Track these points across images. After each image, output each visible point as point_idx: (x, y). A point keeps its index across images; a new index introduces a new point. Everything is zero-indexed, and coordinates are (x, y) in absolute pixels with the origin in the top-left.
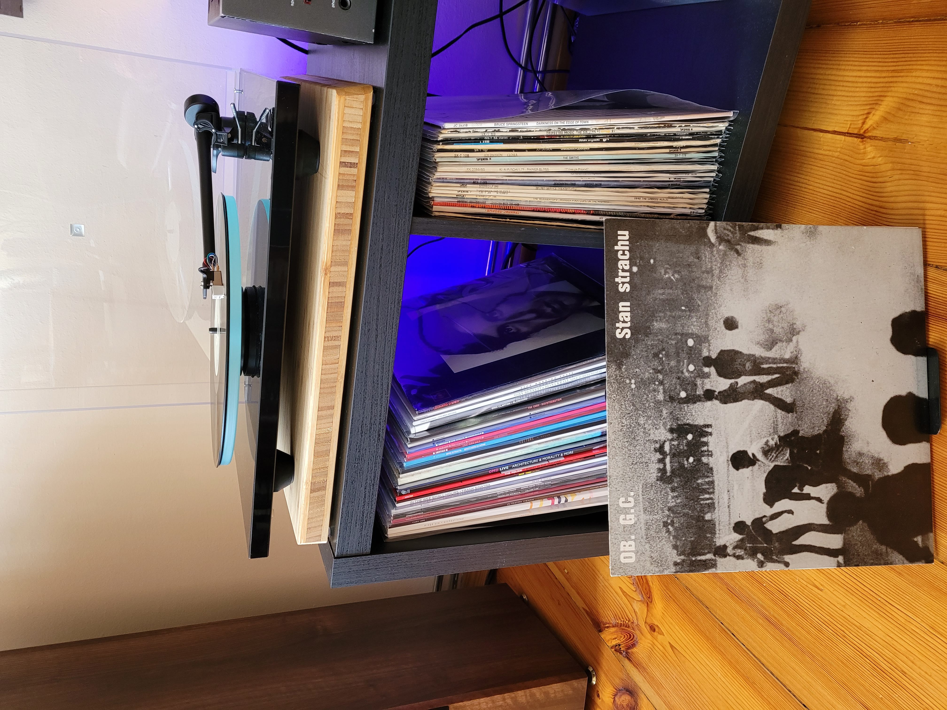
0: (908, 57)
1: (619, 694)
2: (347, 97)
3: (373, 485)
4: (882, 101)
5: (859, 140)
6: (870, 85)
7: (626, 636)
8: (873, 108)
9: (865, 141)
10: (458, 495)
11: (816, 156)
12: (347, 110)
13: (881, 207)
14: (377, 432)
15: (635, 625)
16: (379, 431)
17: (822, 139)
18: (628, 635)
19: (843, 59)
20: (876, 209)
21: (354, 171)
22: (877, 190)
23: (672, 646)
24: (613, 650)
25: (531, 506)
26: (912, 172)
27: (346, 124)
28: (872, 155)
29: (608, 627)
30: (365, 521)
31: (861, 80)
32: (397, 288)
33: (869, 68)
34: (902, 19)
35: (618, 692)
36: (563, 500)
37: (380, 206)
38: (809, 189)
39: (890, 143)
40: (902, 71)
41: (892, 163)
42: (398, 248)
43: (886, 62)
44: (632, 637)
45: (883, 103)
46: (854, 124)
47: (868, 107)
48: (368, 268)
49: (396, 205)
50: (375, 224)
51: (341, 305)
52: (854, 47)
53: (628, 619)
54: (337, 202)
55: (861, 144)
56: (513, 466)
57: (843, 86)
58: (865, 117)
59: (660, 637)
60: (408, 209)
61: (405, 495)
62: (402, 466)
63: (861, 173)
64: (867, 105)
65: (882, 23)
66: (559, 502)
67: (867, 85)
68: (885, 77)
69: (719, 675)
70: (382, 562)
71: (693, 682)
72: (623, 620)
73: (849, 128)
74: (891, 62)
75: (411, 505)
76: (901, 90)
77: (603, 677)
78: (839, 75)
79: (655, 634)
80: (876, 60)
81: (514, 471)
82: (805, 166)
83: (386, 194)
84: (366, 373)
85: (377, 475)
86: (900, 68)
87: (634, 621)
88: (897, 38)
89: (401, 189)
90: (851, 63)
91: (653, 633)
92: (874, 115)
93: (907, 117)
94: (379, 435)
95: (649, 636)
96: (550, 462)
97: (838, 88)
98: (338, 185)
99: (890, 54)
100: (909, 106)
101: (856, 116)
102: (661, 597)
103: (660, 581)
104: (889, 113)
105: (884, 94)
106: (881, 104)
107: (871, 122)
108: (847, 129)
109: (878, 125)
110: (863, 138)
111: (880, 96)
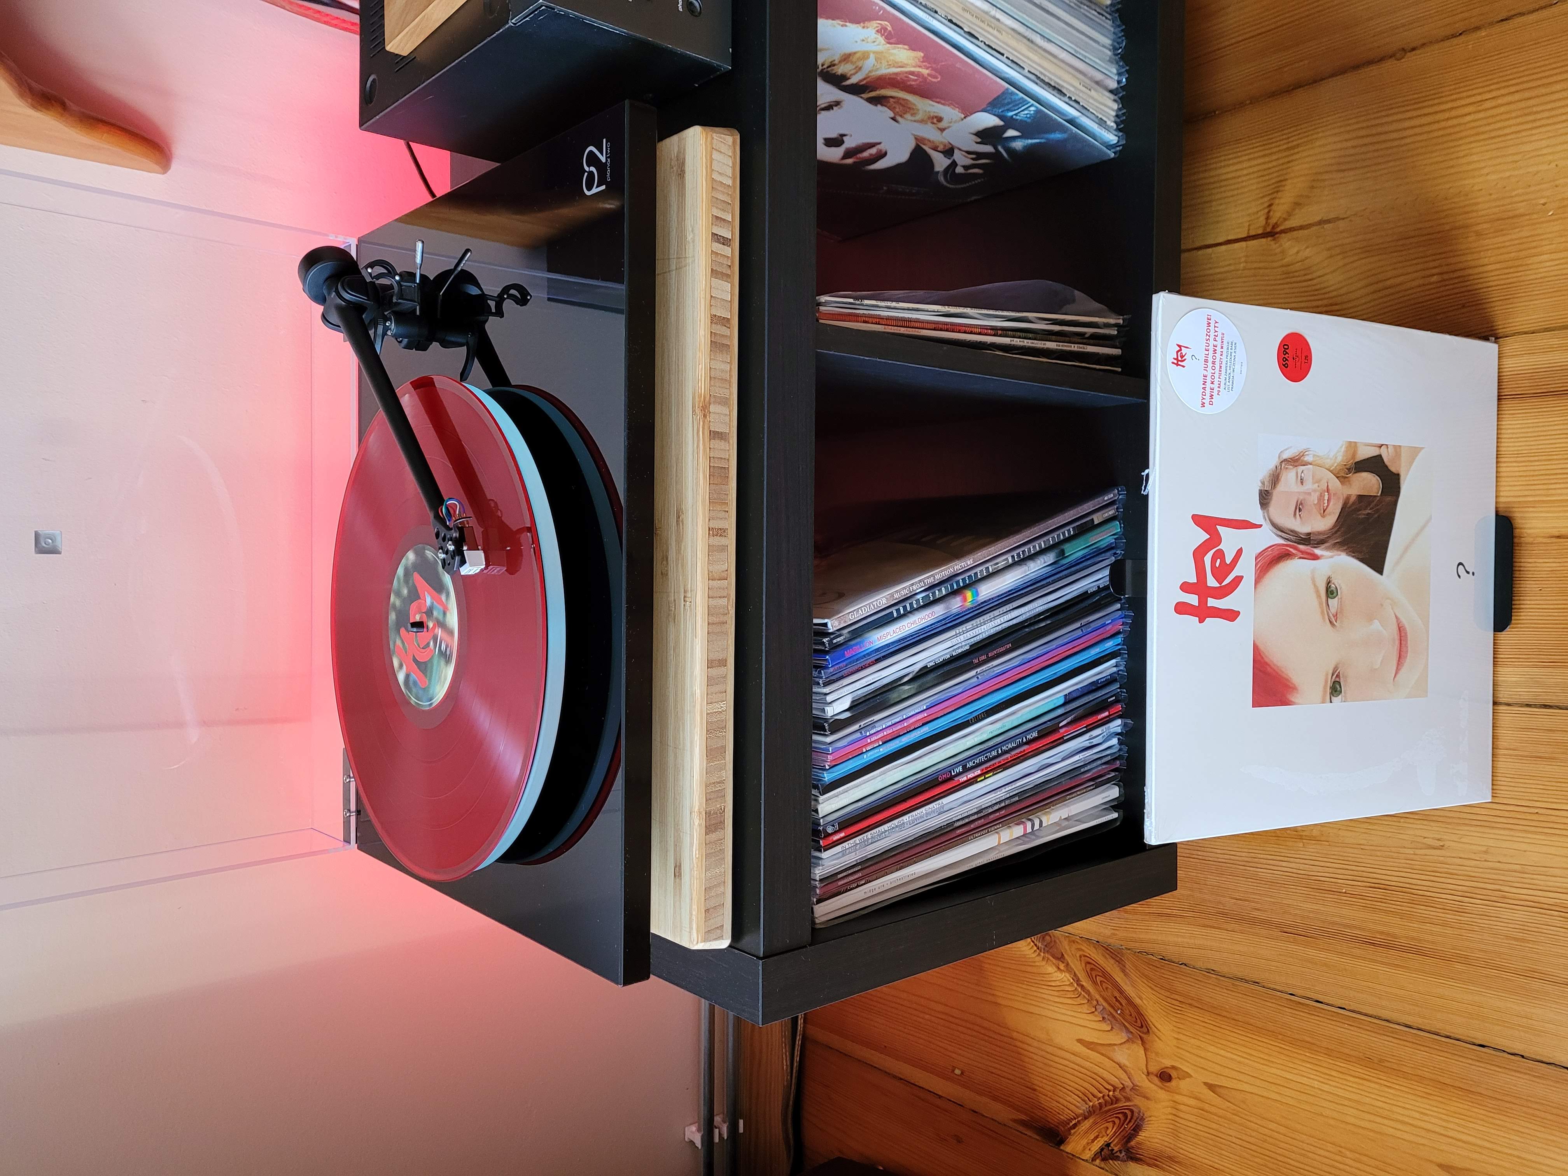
4: (1284, 186)
5: (1269, 239)
6: (1260, 174)
7: (1117, 1121)
8: (1274, 198)
9: (1279, 238)
11: (1213, 277)
12: (715, 155)
15: (1128, 1090)
17: (1213, 256)
18: (1120, 1116)
19: (1210, 157)
21: (726, 250)
23: (1211, 1087)
24: (1098, 1161)
25: (1000, 837)
26: (1359, 251)
28: (1295, 250)
29: (1075, 1126)
31: (1245, 172)
34: (1275, 92)
36: (1037, 824)
39: (1314, 228)
40: (1298, 146)
41: (1329, 249)
44: (1129, 1117)
45: (1286, 188)
46: (1252, 224)
47: (1266, 199)
51: (724, 474)
53: (1111, 1088)
54: (711, 296)
55: (1272, 243)
56: (969, 765)
58: (1266, 211)
59: (1184, 1085)
61: (831, 834)
63: (1287, 276)
64: (1263, 197)
65: (1251, 103)
66: (1032, 829)
67: (1256, 175)
68: (1276, 160)
69: (1316, 1084)
71: (1273, 1126)
72: (1101, 1096)
73: (1249, 230)
74: (1280, 141)
75: (843, 853)
76: (1307, 166)
78: (1210, 177)
79: (1173, 1083)
80: (1258, 144)
81: (971, 775)
87: (1126, 1084)
88: (1275, 114)
90: (1223, 158)
91: (1168, 1084)
92: (1279, 204)
93: (1326, 193)
95: (1162, 1095)
97: (1213, 191)
98: (712, 270)
100: (1324, 180)
101: (1254, 214)
102: (1164, 1013)
103: (1153, 987)
104: (1301, 196)
105: (1282, 178)
106: (1282, 191)
107: (1278, 214)
108: (1246, 232)
109: (1290, 214)
110: (1274, 235)
111: (1279, 182)
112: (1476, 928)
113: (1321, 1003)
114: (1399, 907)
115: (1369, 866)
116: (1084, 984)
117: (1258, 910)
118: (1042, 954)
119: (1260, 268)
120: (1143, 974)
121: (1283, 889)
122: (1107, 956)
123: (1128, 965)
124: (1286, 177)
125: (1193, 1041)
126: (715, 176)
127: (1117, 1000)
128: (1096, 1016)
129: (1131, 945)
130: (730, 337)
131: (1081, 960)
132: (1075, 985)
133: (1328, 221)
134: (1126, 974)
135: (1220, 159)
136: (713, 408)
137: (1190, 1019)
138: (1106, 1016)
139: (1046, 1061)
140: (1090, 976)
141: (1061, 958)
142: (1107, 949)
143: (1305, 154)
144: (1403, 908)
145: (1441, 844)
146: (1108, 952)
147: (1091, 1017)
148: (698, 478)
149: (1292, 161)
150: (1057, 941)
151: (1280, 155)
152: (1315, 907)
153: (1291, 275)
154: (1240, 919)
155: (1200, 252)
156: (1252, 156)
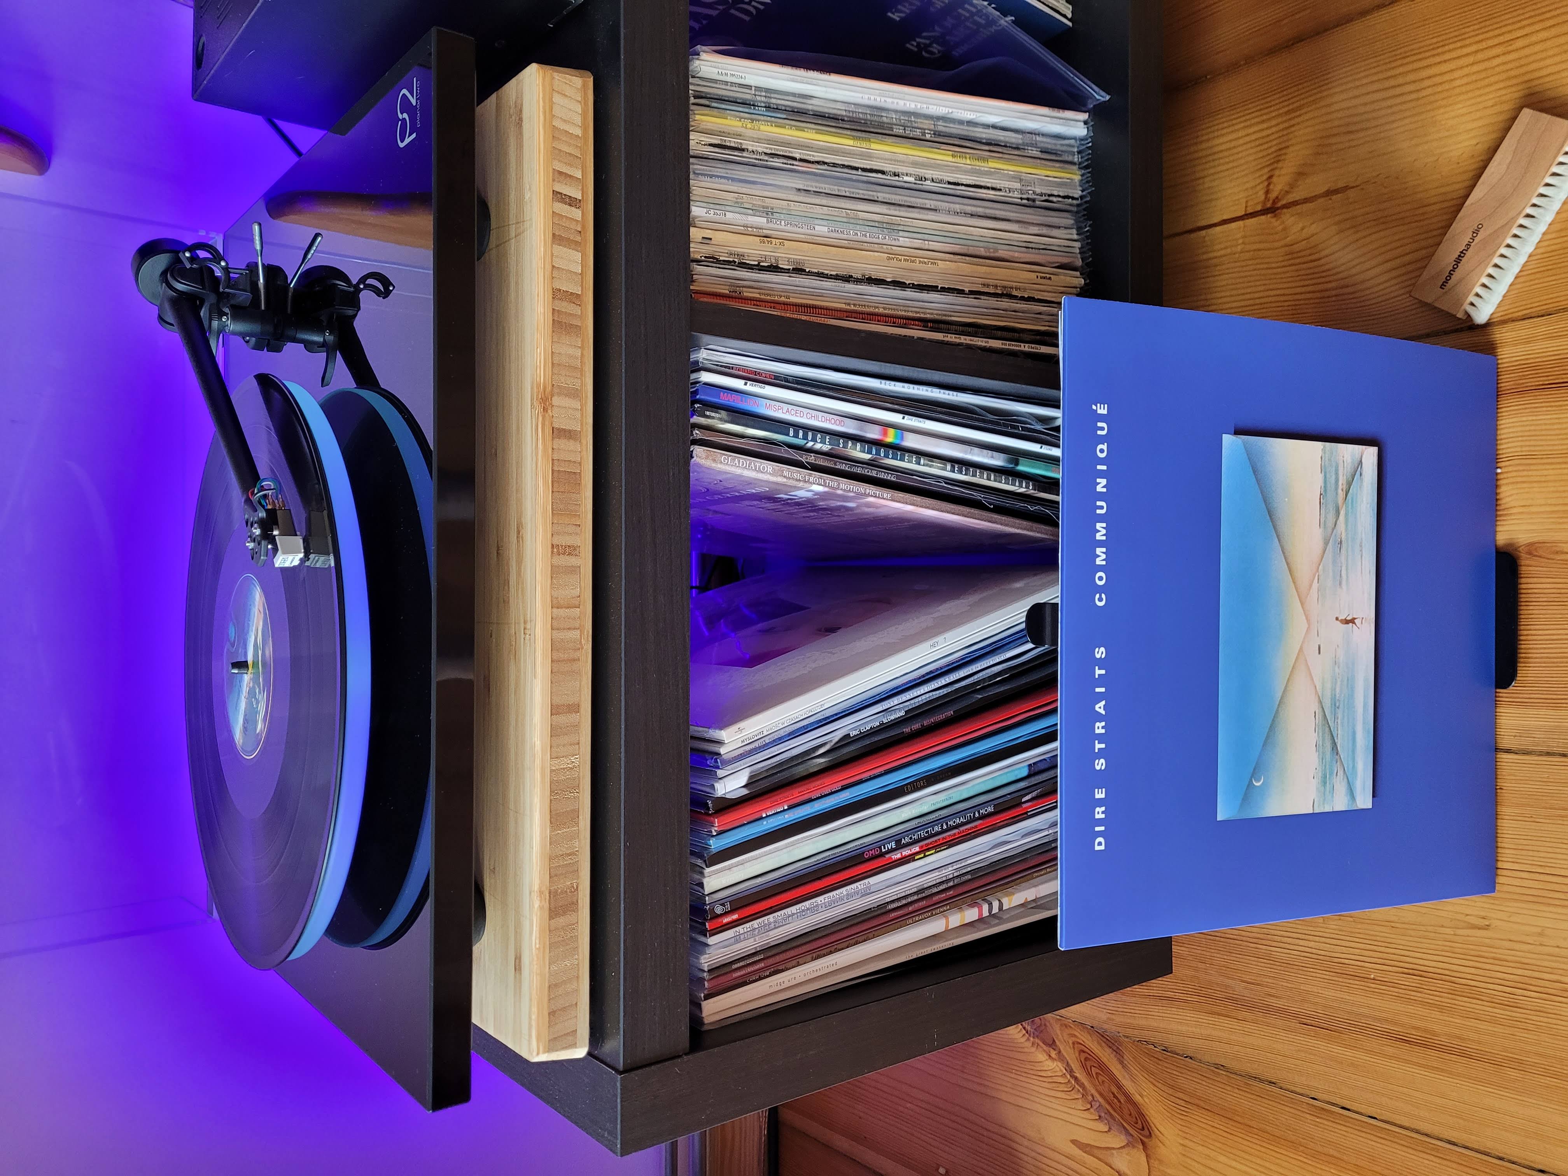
0: (1303, 88)
4: (1285, 154)
5: (1269, 215)
6: (1257, 143)
8: (1276, 168)
9: (1281, 214)
11: (1207, 263)
13: (1342, 287)
17: (1207, 239)
20: (1333, 293)
21: (575, 213)
22: (1327, 267)
26: (1374, 223)
27: (556, 126)
28: (1298, 227)
31: (1241, 141)
34: (1277, 47)
36: (995, 905)
39: (1321, 200)
40: (1299, 108)
41: (1338, 223)
42: (674, 355)
45: (1288, 156)
46: (1252, 199)
47: (1266, 170)
54: (553, 266)
55: (1274, 220)
57: (1213, 160)
58: (1266, 183)
61: (721, 915)
62: (707, 848)
63: (1290, 257)
64: (1263, 167)
65: (1245, 64)
66: (990, 912)
67: (1253, 144)
68: (1277, 125)
73: (1246, 207)
74: (1280, 103)
75: (736, 939)
76: (1308, 130)
80: (1254, 109)
86: (1295, 105)
90: (1215, 128)
92: (1279, 176)
93: (1334, 159)
97: (1207, 166)
98: (554, 234)
100: (1330, 144)
101: (1252, 188)
102: (1168, 1114)
103: (1154, 1082)
104: (1304, 165)
105: (1283, 145)
106: (1284, 160)
107: (1279, 185)
108: (1244, 209)
109: (1292, 186)
110: (1275, 211)
111: (1280, 150)
112: (1531, 1027)
113: (1349, 1110)
114: (1437, 998)
115: (1401, 947)
116: (1078, 1075)
117: (1274, 996)
118: (1032, 1039)
119: (1259, 250)
120: (1143, 1067)
121: (1301, 972)
122: (1103, 1044)
123: (1127, 1056)
124: (1287, 144)
125: (1200, 1148)
126: (557, 123)
127: (1115, 1096)
128: (1091, 1114)
129: (1130, 1032)
130: (581, 317)
131: (1074, 1048)
132: (1069, 1076)
133: (1336, 191)
134: (1124, 1066)
135: (1212, 129)
136: (556, 401)
137: (1196, 1122)
138: (1103, 1115)
139: (1037, 1163)
140: (1084, 1067)
141: (1052, 1044)
142: (1103, 1036)
143: (1306, 117)
144: (1443, 1000)
145: (1487, 923)
146: (1105, 1040)
147: (1086, 1115)
148: (536, 486)
149: (1293, 125)
150: (1048, 1024)
151: (1280, 120)
152: (1339, 995)
153: (1295, 255)
154: (1250, 1006)
155: (1193, 235)
156: (1248, 123)
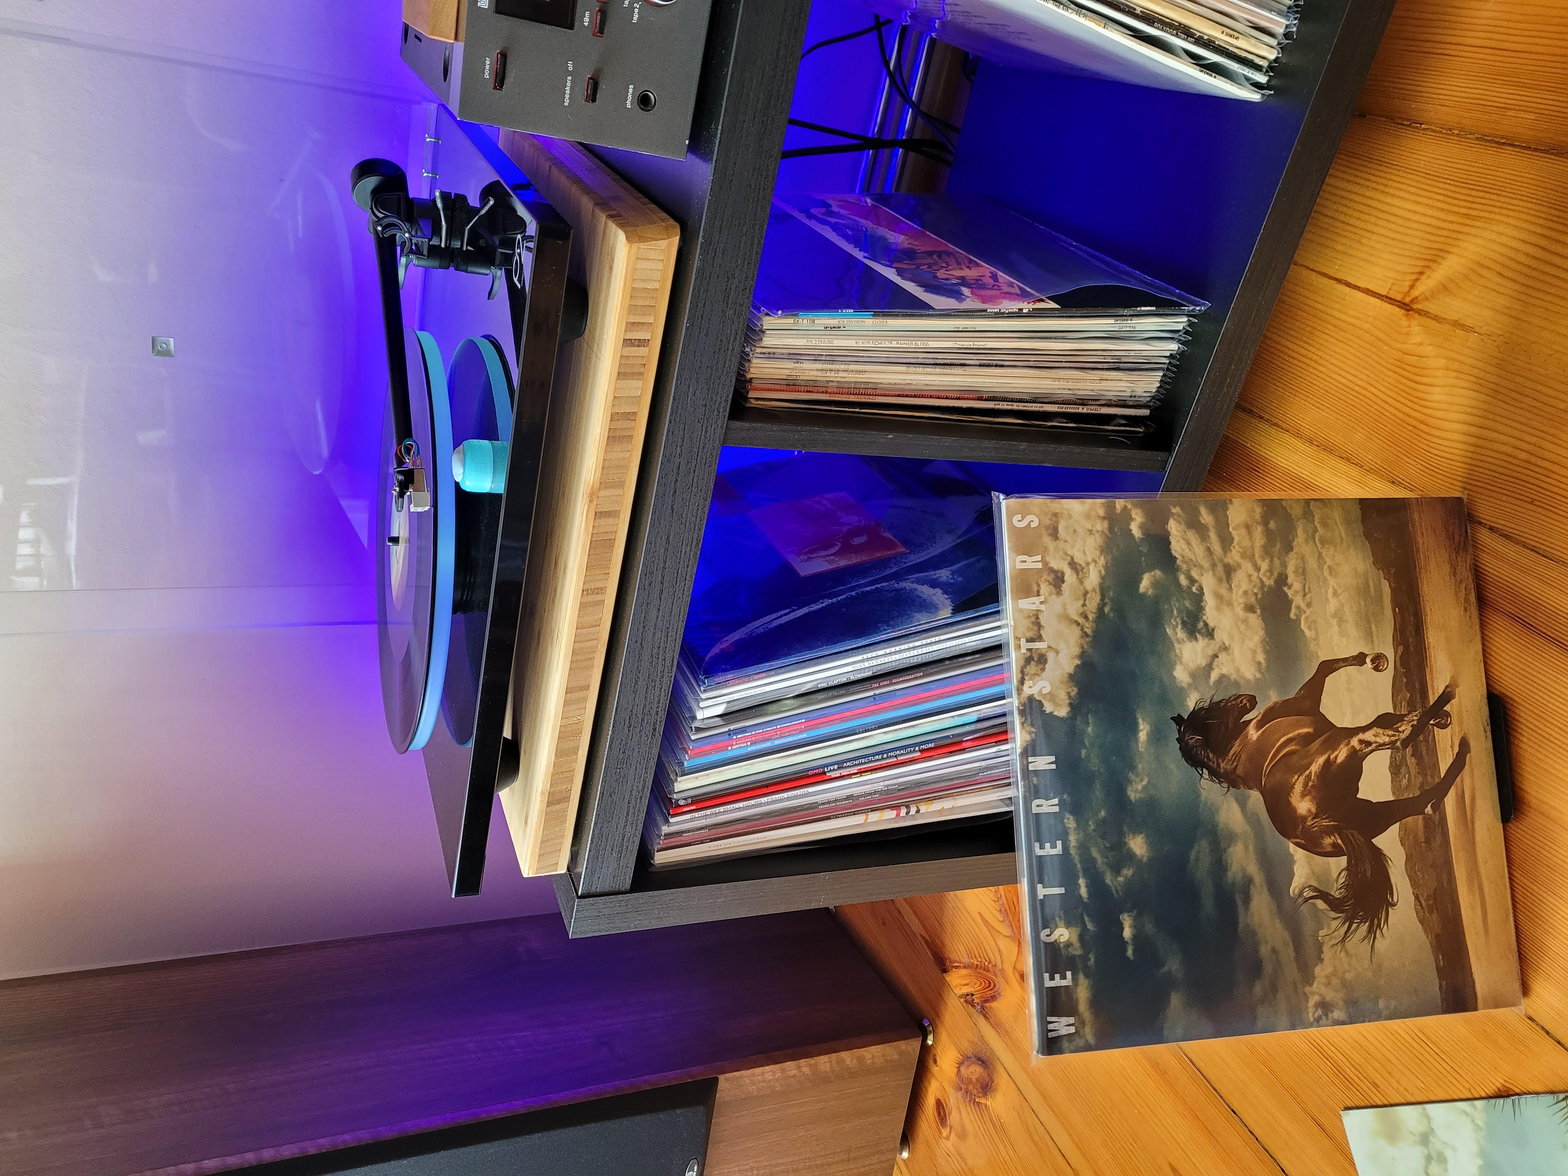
1: (966, 1063)
2: (642, 245)
3: (641, 798)
4: (1443, 258)
5: (1403, 311)
6: (1429, 229)
7: (983, 983)
8: (1428, 267)
9: (1411, 316)
10: (761, 805)
11: (1336, 322)
12: (641, 265)
13: (1422, 422)
14: (652, 725)
15: (997, 969)
16: (655, 724)
18: (987, 982)
19: (1394, 177)
20: (1414, 423)
21: (643, 351)
22: (1419, 395)
24: (962, 1000)
25: (866, 819)
26: (1474, 379)
27: (636, 285)
28: (1418, 339)
29: (956, 967)
30: (625, 847)
31: (1416, 217)
32: (697, 524)
33: (1430, 202)
34: (1488, 136)
35: (965, 1060)
36: (913, 810)
37: (680, 407)
38: (1320, 371)
39: (1447, 326)
40: (1477, 218)
41: (1447, 358)
42: (703, 467)
43: (1455, 199)
44: (992, 987)
45: (1444, 263)
46: (1397, 285)
47: (1421, 263)
48: (657, 495)
49: (705, 405)
50: (671, 433)
51: (610, 544)
52: (1412, 163)
53: (988, 959)
54: (615, 397)
55: (1404, 318)
56: (845, 764)
57: (1388, 221)
58: (1414, 277)
60: (722, 410)
61: (683, 806)
62: (681, 764)
63: (1401, 365)
64: (1420, 259)
65: (1458, 135)
66: (907, 813)
67: (1424, 228)
68: (1451, 222)
70: (646, 903)
72: (980, 960)
73: (1390, 289)
74: (1464, 200)
75: (692, 820)
76: (1473, 248)
77: (944, 1036)
78: (1383, 202)
81: (845, 772)
82: (1318, 333)
83: (691, 389)
84: (641, 644)
85: (647, 783)
87: (998, 963)
88: (1476, 165)
89: (713, 381)
90: (1404, 187)
92: (1429, 277)
93: (1476, 293)
94: (655, 730)
95: (1017, 988)
96: (899, 758)
97: (1381, 223)
98: (619, 373)
99: (1464, 188)
100: (1481, 276)
101: (1402, 273)
104: (1452, 280)
105: (1446, 248)
106: (1438, 263)
107: (1424, 286)
108: (1387, 291)
109: (1432, 295)
110: (1408, 311)
111: (1441, 250)
119: (1380, 340)
124: (1449, 248)
130: (635, 428)
133: (1463, 327)
139: (955, 912)
147: (994, 903)
151: (1456, 218)
153: (1408, 367)
155: (1338, 286)
